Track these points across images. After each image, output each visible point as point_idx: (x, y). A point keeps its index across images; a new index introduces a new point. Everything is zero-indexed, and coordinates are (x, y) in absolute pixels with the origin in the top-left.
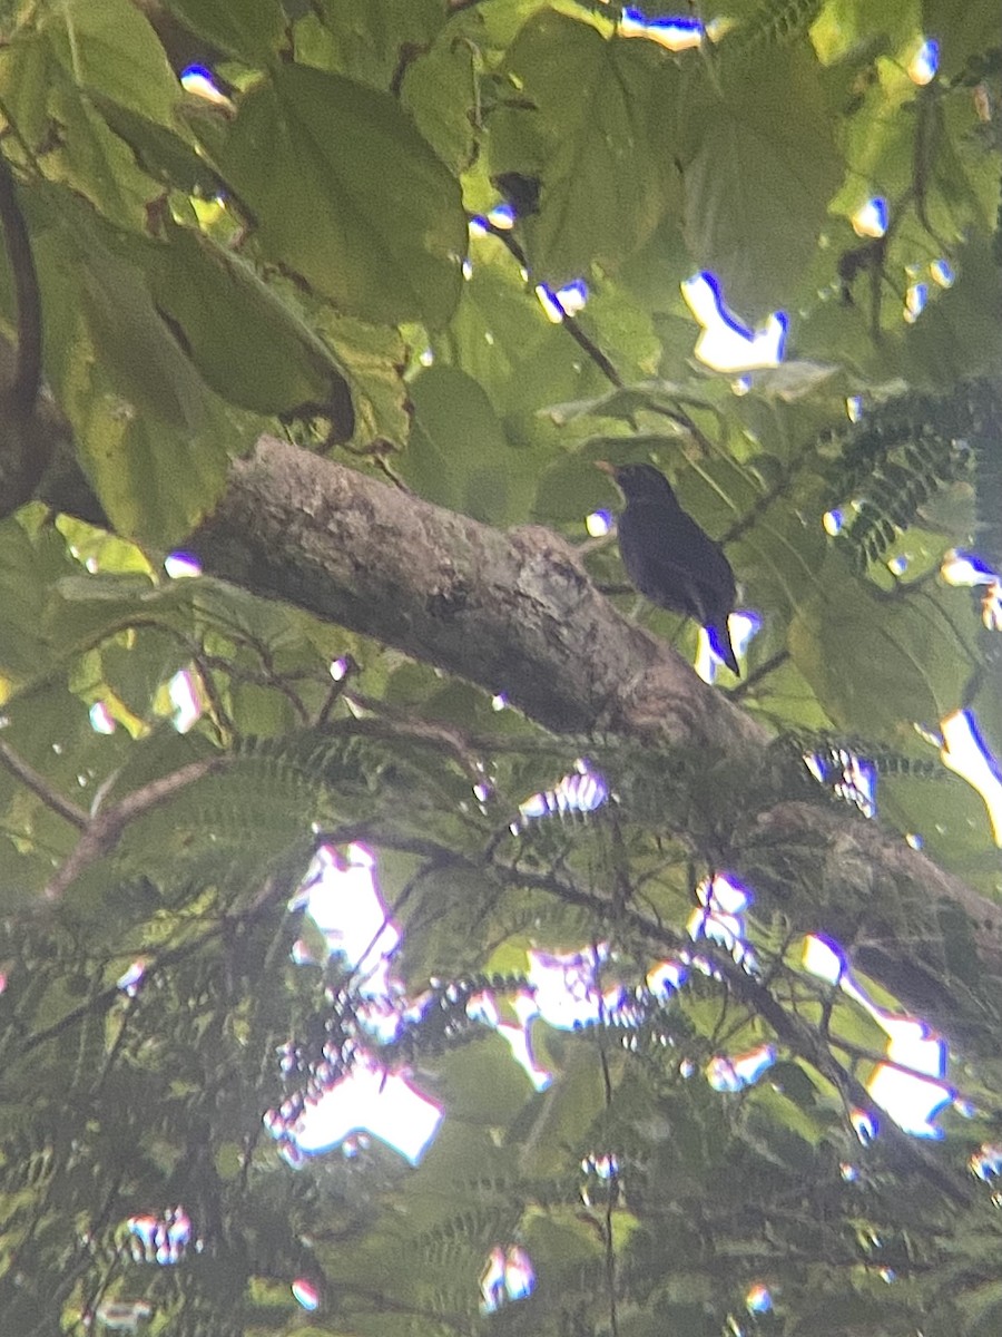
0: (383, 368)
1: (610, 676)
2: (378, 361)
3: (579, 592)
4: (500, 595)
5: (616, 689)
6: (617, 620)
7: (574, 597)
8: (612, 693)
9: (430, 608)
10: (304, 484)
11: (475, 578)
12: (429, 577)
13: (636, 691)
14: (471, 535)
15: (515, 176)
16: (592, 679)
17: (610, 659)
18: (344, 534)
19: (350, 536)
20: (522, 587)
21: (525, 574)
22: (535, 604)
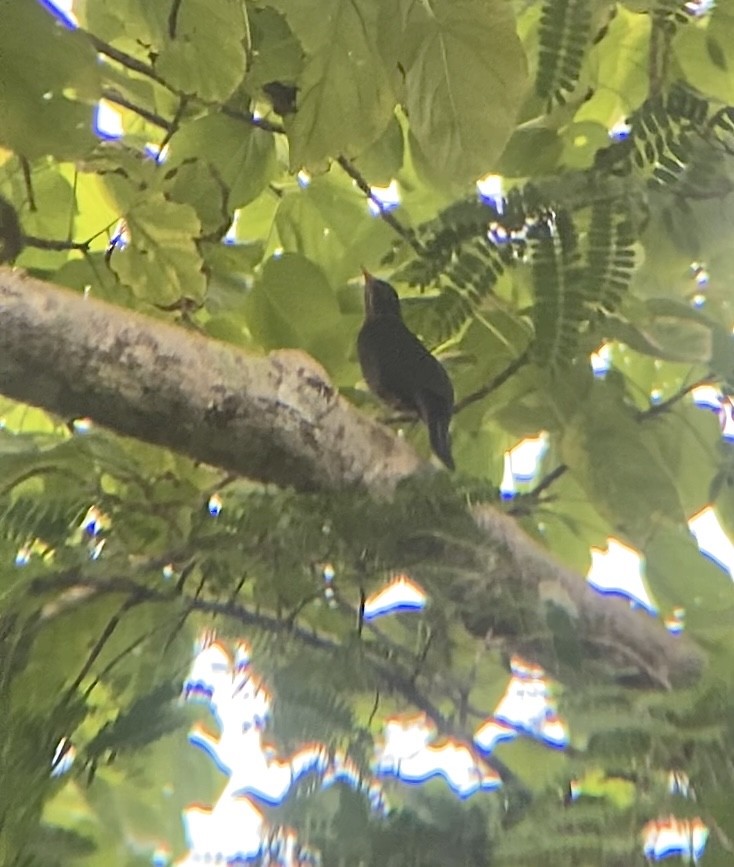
0: (184, 240)
1: (357, 466)
2: (179, 235)
3: (328, 401)
4: (264, 406)
5: (362, 477)
6: (360, 421)
7: (323, 404)
8: (358, 481)
9: (207, 418)
10: (99, 327)
11: (242, 393)
12: (205, 395)
13: (378, 476)
14: (238, 360)
15: (276, 84)
16: (342, 469)
17: (356, 453)
18: (133, 365)
19: (139, 366)
20: (281, 398)
21: (283, 388)
22: (293, 412)
